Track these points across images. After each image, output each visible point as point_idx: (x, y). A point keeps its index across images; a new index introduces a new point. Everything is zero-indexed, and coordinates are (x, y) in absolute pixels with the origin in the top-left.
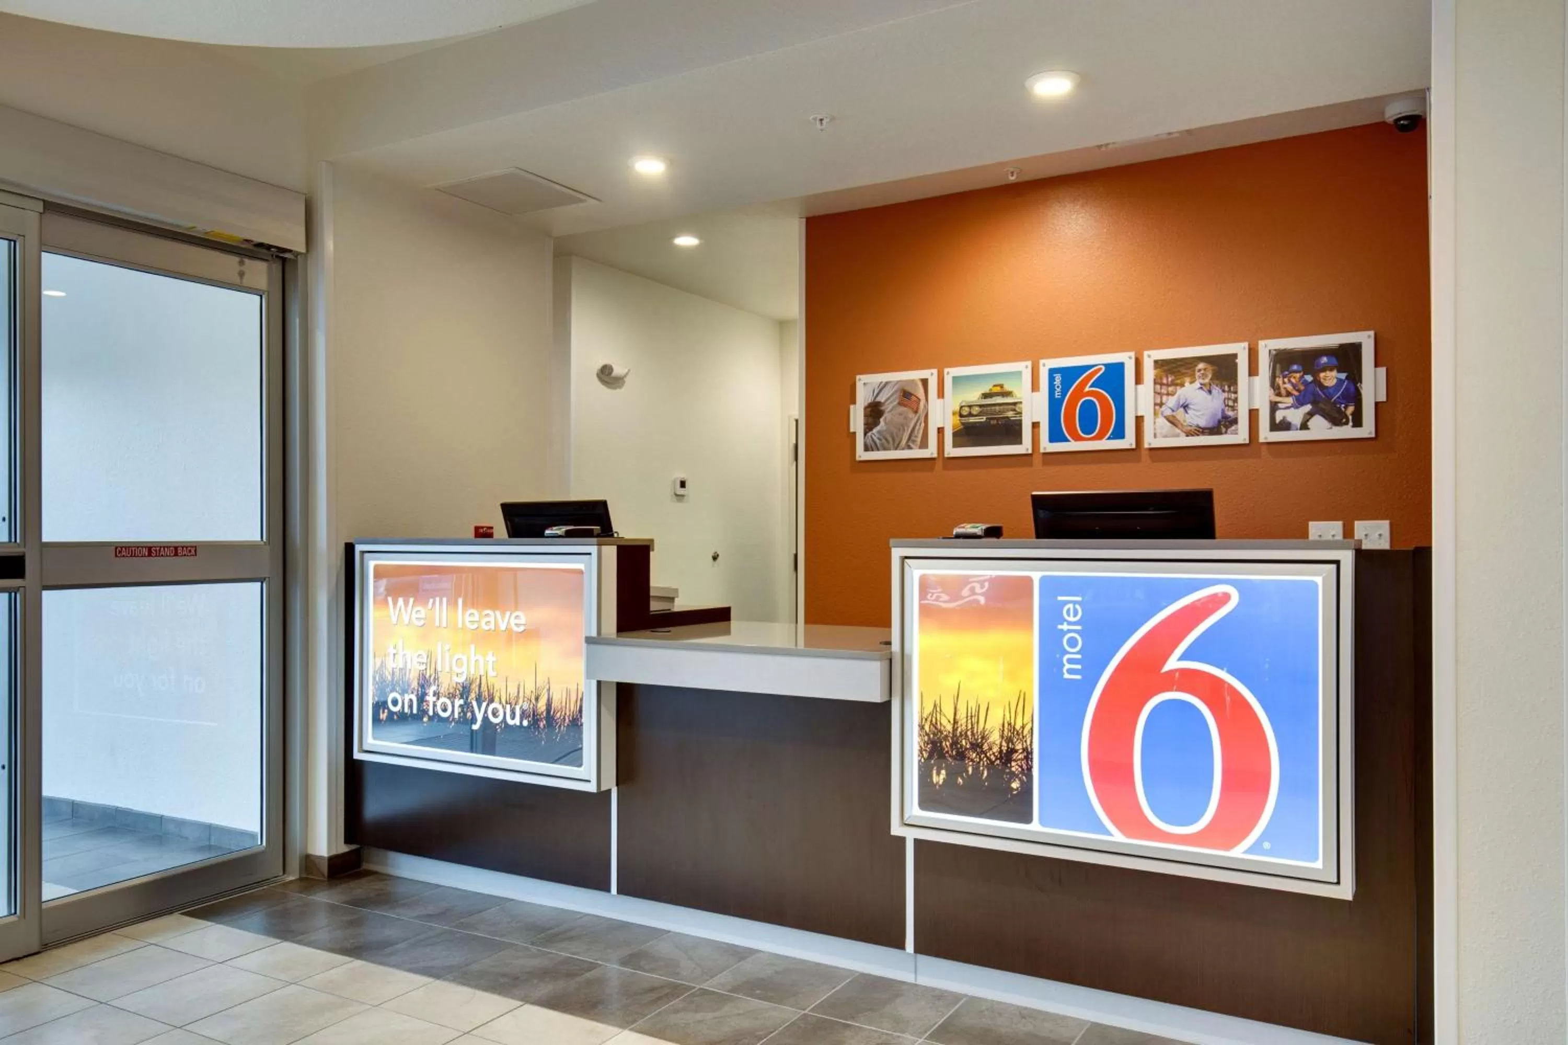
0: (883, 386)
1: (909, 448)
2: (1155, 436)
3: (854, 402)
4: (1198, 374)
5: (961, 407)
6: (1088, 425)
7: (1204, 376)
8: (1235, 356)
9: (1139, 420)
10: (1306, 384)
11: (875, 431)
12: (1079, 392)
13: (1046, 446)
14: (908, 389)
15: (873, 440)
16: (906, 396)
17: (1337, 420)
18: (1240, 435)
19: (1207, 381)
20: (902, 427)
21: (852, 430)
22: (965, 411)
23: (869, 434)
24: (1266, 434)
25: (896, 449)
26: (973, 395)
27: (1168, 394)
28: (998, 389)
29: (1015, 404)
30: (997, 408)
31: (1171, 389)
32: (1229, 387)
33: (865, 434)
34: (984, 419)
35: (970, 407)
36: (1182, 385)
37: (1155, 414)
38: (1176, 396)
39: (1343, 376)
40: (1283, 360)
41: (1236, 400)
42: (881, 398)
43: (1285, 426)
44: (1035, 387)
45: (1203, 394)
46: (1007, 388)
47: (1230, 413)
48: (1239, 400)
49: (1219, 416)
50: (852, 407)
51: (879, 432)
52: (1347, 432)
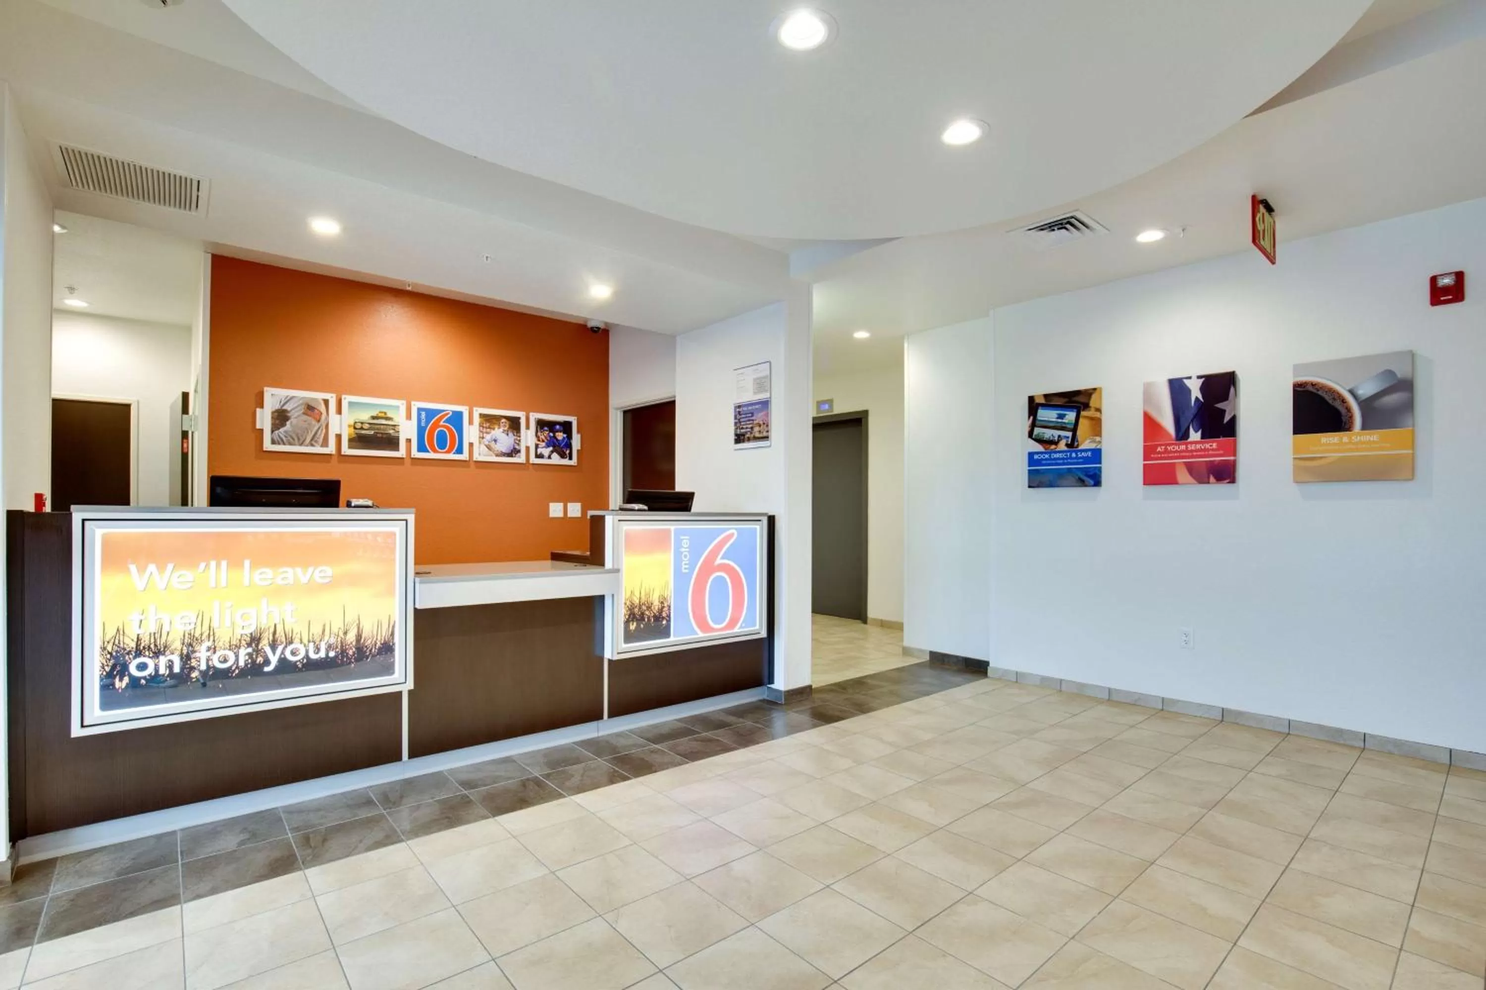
0: (289, 399)
1: (312, 445)
2: (480, 454)
3: (262, 407)
4: (501, 424)
5: (356, 422)
6: (442, 445)
7: (505, 426)
8: (519, 418)
9: (471, 445)
10: (550, 437)
11: (282, 430)
12: (436, 425)
13: (415, 454)
14: (313, 404)
15: (279, 436)
16: (310, 409)
17: (563, 456)
18: (521, 459)
19: (506, 429)
20: (307, 430)
21: (258, 426)
22: (359, 426)
23: (276, 432)
24: (533, 460)
25: (301, 445)
26: (365, 416)
27: (487, 433)
28: (383, 415)
29: (395, 426)
30: (382, 427)
31: (488, 430)
32: (517, 433)
33: (272, 432)
34: (372, 432)
35: (362, 423)
36: (494, 429)
37: (480, 443)
38: (491, 434)
39: (565, 436)
40: (541, 424)
41: (519, 441)
42: (288, 407)
43: (539, 456)
44: (409, 417)
45: (504, 435)
46: (389, 415)
47: (517, 447)
48: (521, 441)
49: (512, 448)
50: (258, 410)
51: (285, 432)
52: (566, 462)
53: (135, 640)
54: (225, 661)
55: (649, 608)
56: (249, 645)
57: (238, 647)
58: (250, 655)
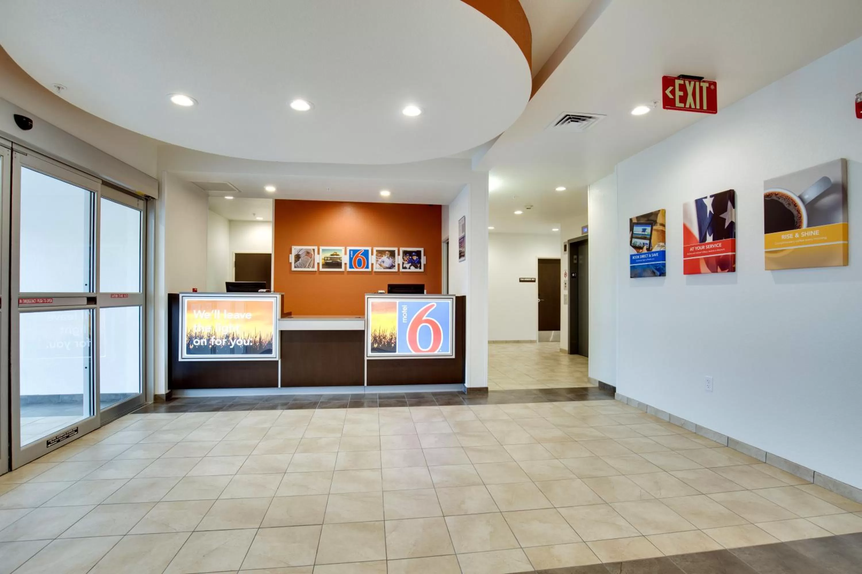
0: (301, 250)
1: (309, 268)
2: (376, 268)
3: (291, 254)
4: (386, 254)
5: (325, 258)
6: (359, 265)
7: (388, 255)
8: (395, 251)
9: (372, 264)
10: (410, 258)
11: (298, 262)
12: (357, 256)
13: (348, 269)
14: (308, 251)
15: (298, 265)
16: (308, 253)
17: (416, 267)
18: (395, 270)
19: (388, 256)
20: (307, 262)
21: (290, 261)
22: (326, 259)
23: (296, 263)
24: (401, 270)
25: (305, 267)
26: (328, 255)
27: (379, 258)
28: (335, 254)
29: (340, 258)
30: (335, 259)
31: (380, 257)
32: (393, 258)
33: (295, 263)
34: (331, 261)
35: (327, 258)
36: (383, 256)
37: (376, 263)
38: (381, 259)
39: (417, 258)
40: (405, 253)
41: (395, 261)
42: (300, 253)
43: (404, 268)
44: (346, 254)
45: (388, 259)
46: (338, 253)
47: (394, 264)
48: (396, 261)
49: (391, 265)
50: (290, 255)
51: (299, 263)
52: (418, 270)
53: (195, 333)
54: (219, 343)
55: (384, 338)
56: (226, 339)
57: (223, 339)
58: (226, 342)
